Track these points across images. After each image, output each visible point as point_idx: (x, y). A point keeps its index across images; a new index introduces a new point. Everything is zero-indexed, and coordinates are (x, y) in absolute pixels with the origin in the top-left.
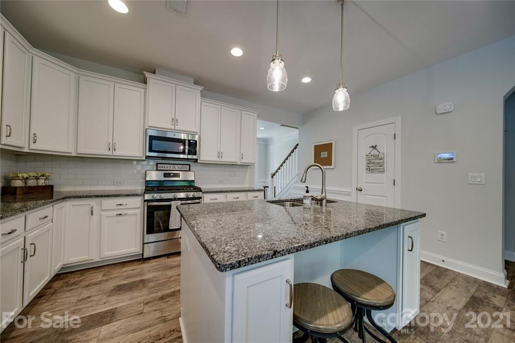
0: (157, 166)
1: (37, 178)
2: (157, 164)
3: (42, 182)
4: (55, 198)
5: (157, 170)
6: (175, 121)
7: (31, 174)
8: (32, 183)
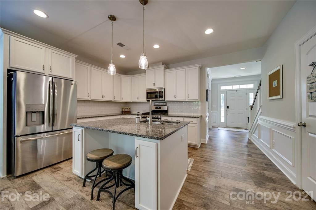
0: (154, 104)
1: (127, 109)
2: (154, 103)
3: (128, 110)
4: (131, 114)
5: (154, 106)
6: (154, 84)
7: (126, 108)
8: (126, 110)
